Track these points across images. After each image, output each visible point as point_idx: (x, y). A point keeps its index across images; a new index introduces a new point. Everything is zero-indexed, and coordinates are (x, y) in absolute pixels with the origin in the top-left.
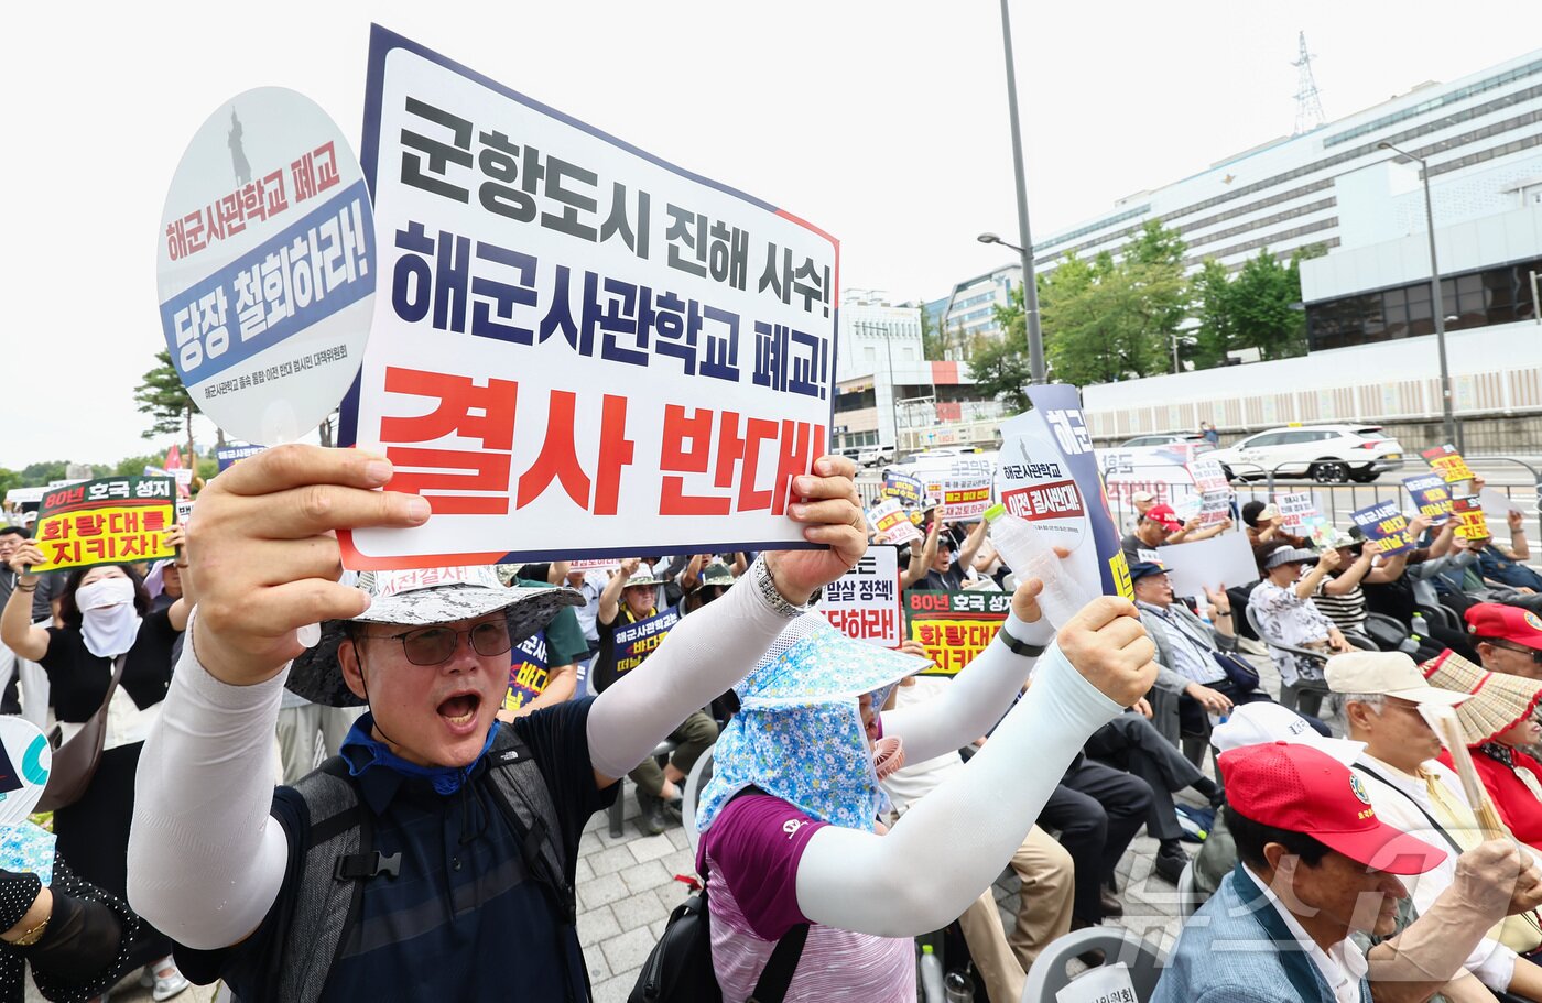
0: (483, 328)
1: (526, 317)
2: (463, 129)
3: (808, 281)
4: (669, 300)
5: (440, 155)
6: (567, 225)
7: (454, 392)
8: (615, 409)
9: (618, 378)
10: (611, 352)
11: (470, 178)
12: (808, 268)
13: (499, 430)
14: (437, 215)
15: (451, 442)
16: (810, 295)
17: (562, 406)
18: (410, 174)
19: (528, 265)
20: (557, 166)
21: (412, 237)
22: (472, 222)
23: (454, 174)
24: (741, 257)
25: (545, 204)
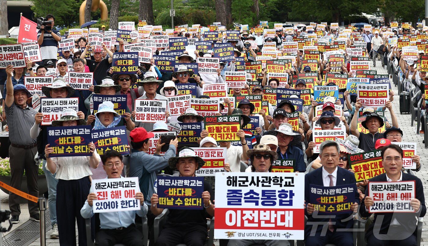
0: (48, 112)
1: (50, 111)
2: (45, 101)
3: (74, 102)
4: (60, 107)
5: (44, 103)
6: (52, 105)
7: (46, 116)
8: (56, 115)
9: (56, 113)
10: (56, 112)
11: (46, 104)
12: (74, 101)
13: (49, 117)
14: (44, 107)
15: (46, 118)
16: (74, 103)
17: (53, 116)
18: (43, 105)
19: (50, 108)
20: (51, 101)
21: (43, 108)
22: (47, 106)
23: (45, 104)
24: (67, 103)
25: (51, 104)
